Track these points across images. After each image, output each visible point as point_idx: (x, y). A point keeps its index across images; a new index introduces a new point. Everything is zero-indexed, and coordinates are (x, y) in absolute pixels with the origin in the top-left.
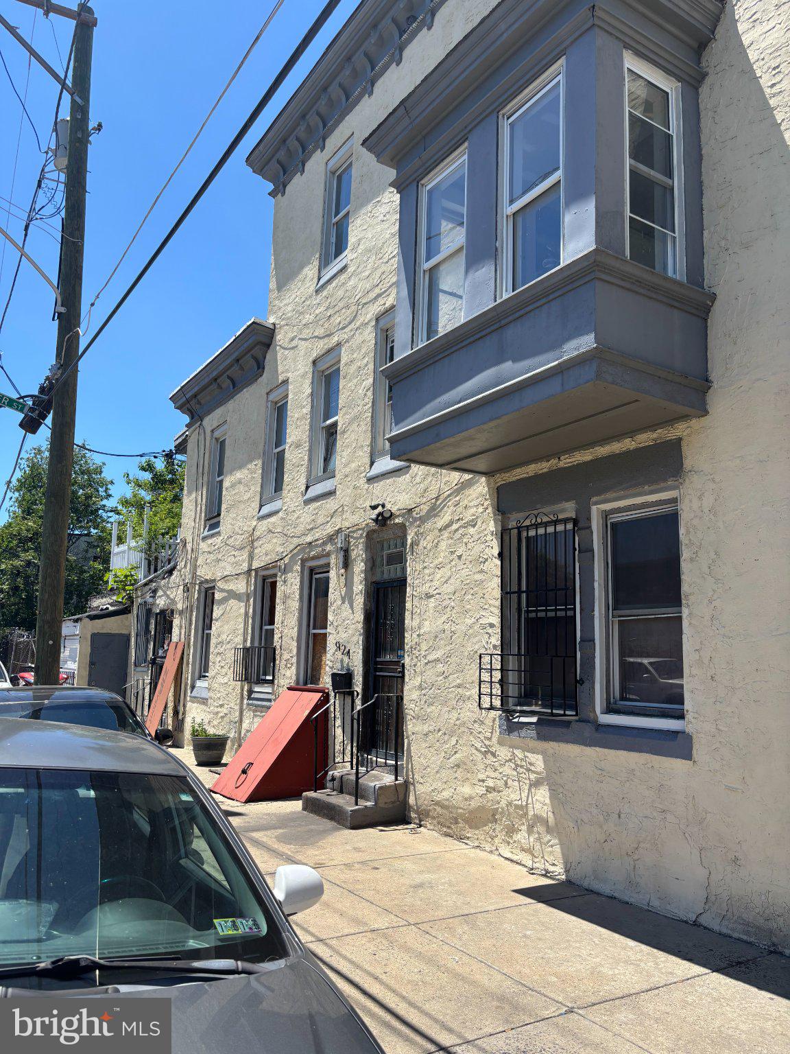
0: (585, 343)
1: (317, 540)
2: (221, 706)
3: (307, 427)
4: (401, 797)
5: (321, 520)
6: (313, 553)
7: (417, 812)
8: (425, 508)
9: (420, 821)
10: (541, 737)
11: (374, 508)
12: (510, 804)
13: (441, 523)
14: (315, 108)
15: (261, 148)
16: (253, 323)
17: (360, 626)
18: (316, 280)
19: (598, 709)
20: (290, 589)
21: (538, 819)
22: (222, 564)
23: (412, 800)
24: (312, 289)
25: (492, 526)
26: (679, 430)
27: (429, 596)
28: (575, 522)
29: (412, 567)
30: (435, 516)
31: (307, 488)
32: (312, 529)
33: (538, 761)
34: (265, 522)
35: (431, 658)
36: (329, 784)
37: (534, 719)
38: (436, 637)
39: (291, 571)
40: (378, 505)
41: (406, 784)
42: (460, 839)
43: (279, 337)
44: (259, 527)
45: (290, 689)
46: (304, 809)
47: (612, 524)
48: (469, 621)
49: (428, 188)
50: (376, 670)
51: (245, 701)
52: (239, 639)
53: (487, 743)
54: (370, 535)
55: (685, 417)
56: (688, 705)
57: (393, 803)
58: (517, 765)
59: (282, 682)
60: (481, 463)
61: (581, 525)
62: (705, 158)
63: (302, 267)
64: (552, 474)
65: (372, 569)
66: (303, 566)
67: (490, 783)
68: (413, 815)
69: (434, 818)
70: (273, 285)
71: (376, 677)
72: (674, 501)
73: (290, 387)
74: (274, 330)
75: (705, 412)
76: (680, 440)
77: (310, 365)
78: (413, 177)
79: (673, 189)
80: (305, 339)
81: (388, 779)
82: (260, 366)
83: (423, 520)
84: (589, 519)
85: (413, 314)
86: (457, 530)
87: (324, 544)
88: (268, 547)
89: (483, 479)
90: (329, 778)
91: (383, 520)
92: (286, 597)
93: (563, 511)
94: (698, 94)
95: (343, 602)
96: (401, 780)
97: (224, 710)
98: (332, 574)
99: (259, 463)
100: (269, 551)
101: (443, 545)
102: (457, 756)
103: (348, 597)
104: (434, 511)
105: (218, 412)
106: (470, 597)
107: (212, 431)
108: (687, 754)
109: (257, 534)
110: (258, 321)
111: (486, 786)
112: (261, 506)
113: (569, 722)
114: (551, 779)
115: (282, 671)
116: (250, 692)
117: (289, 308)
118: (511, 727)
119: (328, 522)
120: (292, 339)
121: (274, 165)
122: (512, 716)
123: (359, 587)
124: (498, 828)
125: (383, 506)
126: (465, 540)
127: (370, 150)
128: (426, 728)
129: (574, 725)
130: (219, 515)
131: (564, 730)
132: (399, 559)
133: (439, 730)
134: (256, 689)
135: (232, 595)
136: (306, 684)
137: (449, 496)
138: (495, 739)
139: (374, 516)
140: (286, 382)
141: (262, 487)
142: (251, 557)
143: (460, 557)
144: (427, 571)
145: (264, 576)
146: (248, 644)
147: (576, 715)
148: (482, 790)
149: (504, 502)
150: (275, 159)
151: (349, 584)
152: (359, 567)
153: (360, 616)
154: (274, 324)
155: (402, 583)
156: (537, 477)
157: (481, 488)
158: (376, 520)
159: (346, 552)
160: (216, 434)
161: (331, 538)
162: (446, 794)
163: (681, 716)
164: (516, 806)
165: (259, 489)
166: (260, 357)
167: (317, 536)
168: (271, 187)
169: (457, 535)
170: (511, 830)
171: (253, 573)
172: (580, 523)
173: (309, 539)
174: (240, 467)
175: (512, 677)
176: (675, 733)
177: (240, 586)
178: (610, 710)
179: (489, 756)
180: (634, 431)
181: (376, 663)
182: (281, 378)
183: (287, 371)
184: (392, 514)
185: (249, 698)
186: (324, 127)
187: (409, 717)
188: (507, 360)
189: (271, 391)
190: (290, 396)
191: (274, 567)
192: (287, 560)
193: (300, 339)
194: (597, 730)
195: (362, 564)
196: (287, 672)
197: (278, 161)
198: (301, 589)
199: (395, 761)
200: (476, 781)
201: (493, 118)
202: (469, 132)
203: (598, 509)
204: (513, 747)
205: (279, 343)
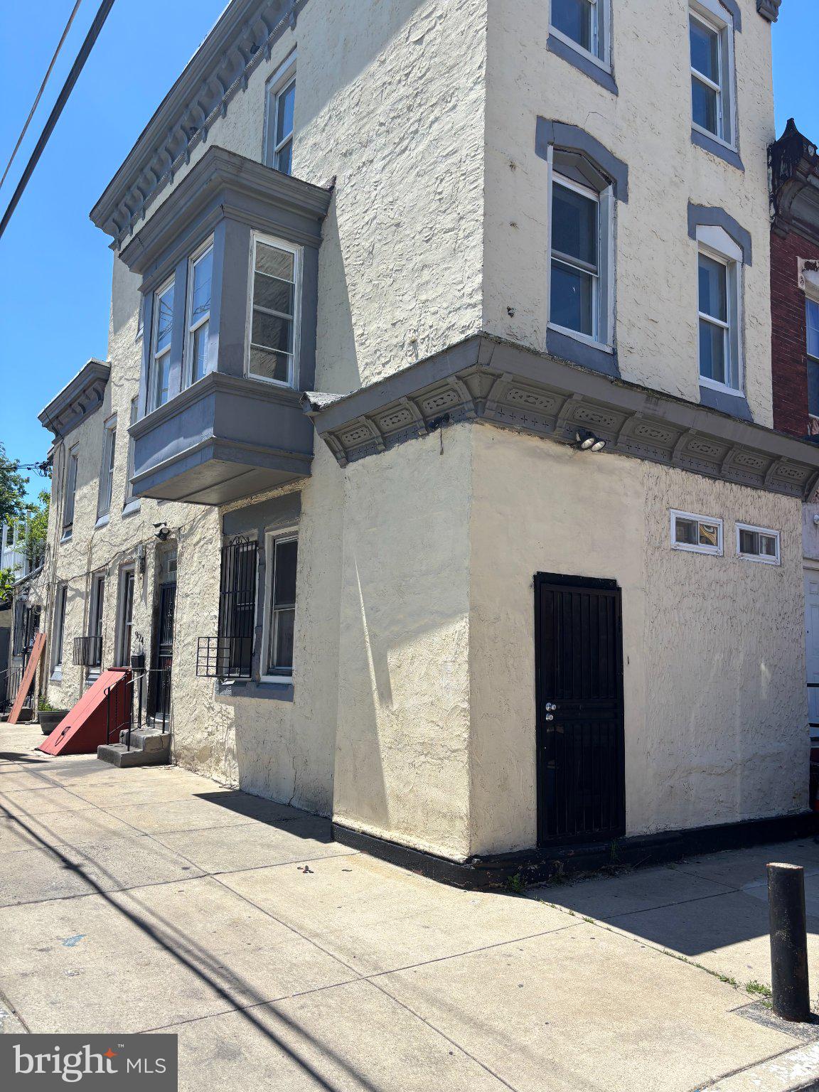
1: (128, 549)
2: (70, 686)
3: (127, 455)
4: (165, 745)
5: (131, 533)
6: (125, 560)
7: (175, 756)
8: (187, 527)
9: (177, 762)
10: (234, 694)
11: (157, 526)
12: (218, 743)
13: (195, 539)
14: (136, 184)
16: (91, 362)
17: (150, 618)
18: (136, 331)
19: (261, 673)
20: (112, 587)
21: (230, 750)
22: (73, 567)
23: (172, 748)
24: (134, 338)
25: (219, 545)
26: (300, 486)
27: (187, 596)
28: (256, 543)
29: (180, 572)
30: (192, 534)
31: (125, 505)
32: (126, 540)
33: (231, 709)
34: (99, 532)
35: (186, 642)
36: (121, 740)
38: (189, 626)
39: (113, 574)
40: (160, 524)
41: (170, 736)
42: (195, 771)
43: (115, 375)
44: (95, 536)
45: (109, 670)
46: (98, 758)
47: (278, 546)
48: (206, 614)
49: (159, 297)
50: (158, 653)
51: (84, 682)
52: (81, 631)
53: (210, 701)
54: (158, 547)
56: (294, 667)
57: (158, 749)
58: (222, 715)
59: (105, 666)
60: (213, 496)
61: (260, 545)
63: (129, 318)
64: (250, 508)
65: (160, 574)
66: (120, 570)
67: (210, 730)
68: (173, 758)
69: (183, 759)
70: (111, 329)
71: (160, 657)
72: (296, 533)
73: (118, 419)
74: (110, 368)
75: (310, 475)
76: (301, 491)
77: (130, 402)
78: (152, 287)
79: (292, 321)
80: (128, 380)
81: (158, 732)
82: (100, 399)
83: (186, 536)
84: (263, 542)
86: (203, 546)
87: (132, 553)
88: (100, 553)
89: (216, 510)
90: (121, 735)
91: (163, 535)
92: (109, 596)
93: (253, 535)
94: (317, 253)
95: (141, 601)
96: (167, 733)
97: (71, 690)
98: (136, 578)
99: (97, 480)
100: (102, 556)
101: (196, 557)
102: (196, 712)
103: (144, 597)
104: (192, 530)
105: (74, 433)
106: (207, 596)
107: (70, 449)
108: (290, 698)
109: (94, 541)
110: (95, 361)
111: (208, 732)
112: (98, 518)
113: (246, 682)
114: (237, 724)
115: (106, 656)
116: (88, 674)
117: (120, 351)
118: (221, 688)
119: (135, 535)
120: (121, 379)
121: (110, 223)
122: (223, 681)
123: (150, 588)
124: (213, 760)
125: (165, 524)
126: (206, 554)
128: (181, 694)
129: (248, 685)
130: (71, 524)
131: (242, 688)
132: (174, 567)
133: (188, 695)
134: (92, 671)
135: (78, 593)
136: (122, 665)
137: (200, 519)
138: (213, 698)
139: (158, 533)
140: (115, 414)
141: (99, 502)
142: (90, 563)
143: (203, 566)
144: (186, 577)
145: (100, 578)
146: (87, 635)
147: (251, 677)
148: (206, 734)
149: (228, 525)
150: (111, 219)
151: (145, 586)
152: (151, 572)
153: (150, 611)
154: (110, 363)
155: (174, 583)
156: (241, 510)
157: (215, 515)
158: (159, 536)
159: (143, 559)
160: (73, 452)
161: (136, 547)
162: (189, 740)
163: (290, 674)
164: (221, 743)
165: (96, 503)
166: (99, 389)
167: (129, 546)
168: (111, 239)
169: (203, 550)
170: (218, 761)
171: (91, 574)
172: (258, 544)
173: (123, 548)
174: (86, 484)
175: (226, 653)
176: (288, 685)
177: (82, 586)
178: (269, 673)
179: (211, 710)
180: (283, 483)
181: (161, 647)
182: (113, 411)
183: (116, 405)
184: (169, 532)
185: (87, 679)
186: (144, 199)
187: (173, 687)
188: (181, 437)
189: (107, 420)
190: (118, 427)
191: (104, 570)
192: (111, 564)
193: (125, 379)
194: (258, 686)
195: (153, 570)
196: (109, 659)
197: (114, 221)
198: (119, 589)
199: (164, 720)
200: (203, 729)
201: (184, 262)
202: (176, 265)
203: (269, 535)
204: (221, 702)
205: (113, 380)
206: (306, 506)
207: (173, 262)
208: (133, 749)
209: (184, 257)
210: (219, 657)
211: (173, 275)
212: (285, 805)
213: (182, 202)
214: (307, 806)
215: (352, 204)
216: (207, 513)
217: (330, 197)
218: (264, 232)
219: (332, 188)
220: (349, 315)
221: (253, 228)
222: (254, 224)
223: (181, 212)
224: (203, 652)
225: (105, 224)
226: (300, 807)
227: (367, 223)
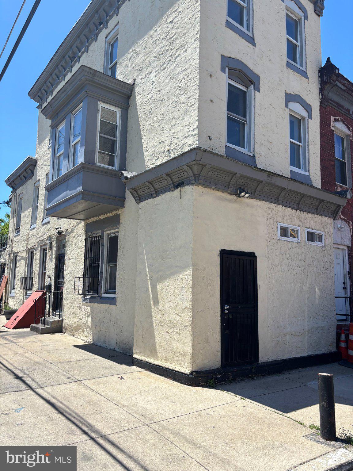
0: (80, 189)
1: (44, 239)
2: (18, 299)
3: (44, 198)
4: (60, 324)
5: (46, 232)
6: (43, 243)
7: (65, 329)
8: (70, 230)
9: (65, 331)
10: (90, 302)
11: (57, 229)
13: (74, 234)
14: (48, 80)
15: (32, 90)
16: (29, 157)
17: (54, 269)
18: (48, 144)
19: (102, 293)
20: (37, 255)
21: (88, 326)
22: (20, 246)
23: (63, 326)
24: (47, 147)
25: (84, 237)
26: (120, 211)
27: (70, 259)
28: (100, 236)
29: (67, 249)
30: (73, 232)
31: (43, 220)
32: (43, 235)
33: (89, 309)
34: (32, 231)
35: (69, 279)
36: (41, 322)
37: (89, 297)
38: (71, 272)
39: (38, 250)
42: (73, 335)
43: (39, 163)
44: (30, 233)
45: (36, 291)
46: (31, 330)
47: (110, 238)
48: (78, 267)
49: (59, 130)
50: (58, 284)
52: (24, 274)
53: (80, 305)
54: (57, 238)
56: (116, 290)
57: (57, 326)
58: (85, 311)
59: (34, 290)
60: (82, 216)
61: (102, 237)
63: (45, 138)
65: (58, 249)
66: (41, 248)
67: (80, 317)
68: (64, 330)
69: (68, 330)
70: (37, 143)
71: (58, 286)
73: (40, 182)
74: (37, 160)
75: (124, 207)
76: (120, 214)
77: (46, 175)
79: (117, 141)
80: (45, 165)
81: (57, 319)
82: (33, 173)
83: (70, 233)
84: (103, 236)
86: (77, 238)
87: (46, 240)
89: (83, 221)
90: (41, 320)
91: (60, 233)
92: (36, 259)
93: (99, 233)
94: (128, 112)
95: (50, 261)
96: (61, 319)
98: (48, 251)
99: (31, 209)
100: (33, 242)
101: (74, 242)
102: (74, 310)
103: (51, 259)
105: (21, 188)
106: (79, 259)
107: (19, 195)
108: (115, 304)
109: (29, 236)
110: (31, 157)
111: (79, 318)
112: (31, 225)
113: (95, 297)
114: (92, 315)
115: (34, 286)
116: (26, 293)
117: (41, 153)
118: (85, 299)
120: (41, 165)
121: (37, 97)
122: (85, 296)
123: (54, 256)
124: (81, 330)
125: (61, 228)
126: (79, 241)
127: (43, 114)
128: (67, 302)
129: (96, 298)
130: (19, 228)
131: (94, 299)
132: (64, 247)
133: (70, 302)
134: (28, 292)
135: (22, 258)
136: (41, 289)
137: (75, 227)
139: (57, 232)
140: (39, 180)
142: (28, 244)
143: (77, 246)
144: (70, 251)
145: (32, 251)
146: (26, 276)
147: (97, 295)
148: (78, 320)
149: (87, 229)
150: (37, 95)
151: (51, 255)
152: (54, 249)
153: (54, 266)
154: (37, 158)
155: (64, 255)
156: (94, 222)
157: (82, 224)
159: (51, 244)
160: (20, 197)
161: (48, 239)
162: (71, 322)
163: (115, 293)
164: (84, 323)
165: (30, 219)
166: (32, 169)
167: (45, 237)
170: (83, 331)
171: (28, 250)
173: (42, 238)
174: (26, 210)
175: (87, 284)
176: (114, 298)
177: (24, 255)
178: (106, 293)
179: (80, 309)
180: (112, 211)
181: (58, 282)
182: (38, 178)
183: (39, 176)
184: (62, 231)
185: (26, 296)
186: (52, 87)
187: (64, 299)
189: (35, 183)
190: (40, 186)
191: (33, 248)
192: (37, 246)
193: (43, 165)
194: (101, 298)
196: (36, 287)
197: (39, 96)
198: (40, 256)
199: (60, 313)
200: (77, 317)
201: (70, 115)
202: (66, 116)
203: (106, 233)
204: (85, 306)
205: (38, 165)
206: (122, 220)
207: (65, 115)
208: (46, 326)
209: (70, 112)
210: (84, 286)
211: (65, 120)
212: (112, 350)
213: (69, 89)
214: (122, 350)
215: (142, 91)
216: (79, 223)
217: (133, 88)
218: (104, 102)
219: (134, 84)
220: (141, 138)
221: (100, 101)
222: (99, 99)
223: (68, 93)
224: (77, 284)
225: (35, 98)
226: (119, 351)
227: (149, 99)
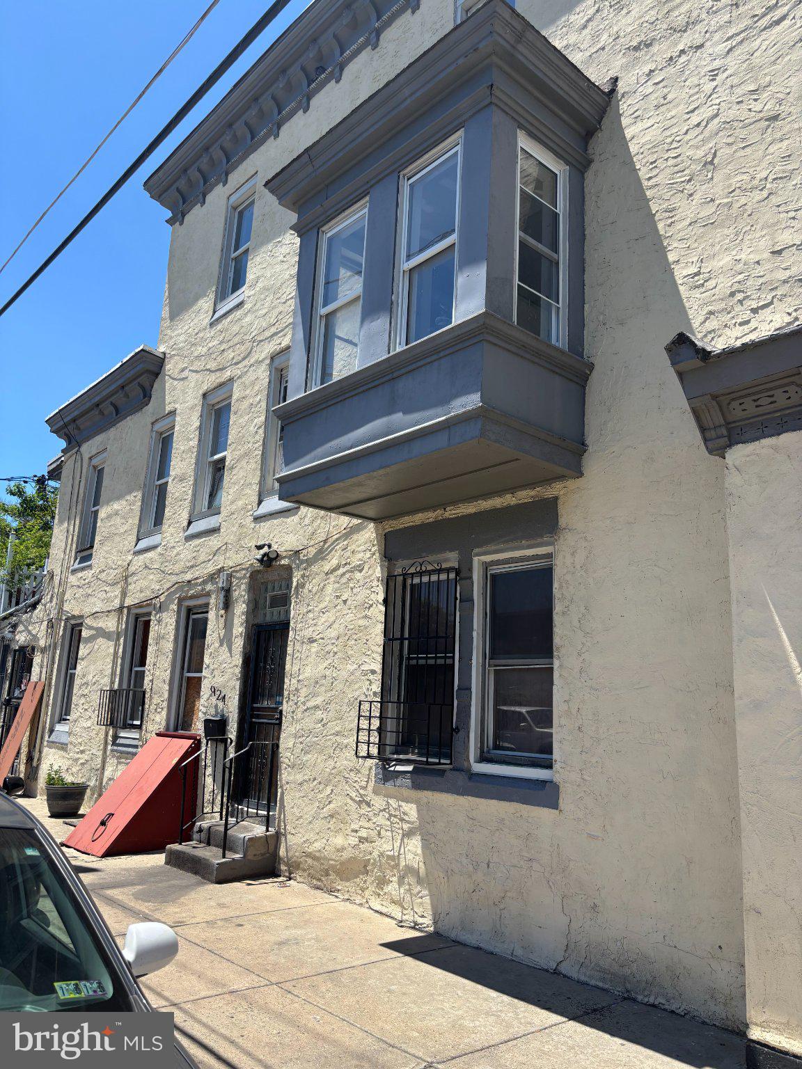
0: (471, 401)
1: (197, 578)
2: (82, 752)
3: (193, 461)
4: (272, 848)
5: (202, 558)
6: (192, 592)
7: (287, 864)
8: (312, 551)
9: (290, 874)
10: (416, 786)
11: (259, 548)
12: (381, 855)
13: (327, 567)
14: (218, 142)
15: (160, 174)
16: (142, 350)
17: (238, 671)
18: (211, 313)
19: (472, 758)
20: (165, 630)
21: (410, 870)
22: (92, 600)
23: (282, 852)
24: (207, 321)
25: (378, 572)
26: (556, 489)
27: (311, 641)
28: (458, 572)
29: (296, 611)
30: (323, 559)
31: (190, 523)
32: (192, 567)
33: (411, 810)
34: (141, 557)
35: (310, 704)
36: (196, 836)
37: (410, 768)
38: (317, 682)
39: (167, 610)
40: (264, 546)
41: (278, 836)
42: (331, 891)
43: (169, 367)
44: (134, 562)
45: (158, 735)
46: (167, 863)
47: (492, 575)
48: (351, 668)
49: (329, 235)
50: (252, 716)
51: (109, 747)
52: (106, 680)
53: (362, 792)
54: (254, 575)
55: (561, 478)
56: (556, 754)
57: (262, 855)
58: (391, 815)
59: (150, 728)
60: (370, 509)
61: (463, 575)
62: (588, 237)
63: (196, 299)
64: (438, 524)
65: (255, 611)
66: (179, 605)
67: (363, 833)
68: (283, 867)
69: (304, 870)
70: (165, 313)
71: (252, 725)
72: (549, 556)
73: (178, 419)
74: (163, 360)
75: (581, 474)
76: (556, 499)
77: (200, 398)
78: (315, 223)
79: (557, 263)
80: (196, 372)
81: (259, 830)
82: (146, 395)
83: (310, 562)
84: (470, 569)
85: (308, 357)
86: (344, 574)
87: (205, 582)
88: (143, 583)
89: (372, 525)
90: (196, 829)
91: (269, 560)
92: (160, 638)
93: (446, 560)
94: (583, 179)
95: (221, 645)
96: (273, 831)
97: (85, 757)
98: (212, 615)
99: (139, 495)
100: (147, 587)
101: (329, 589)
102: (332, 806)
103: (227, 640)
104: (321, 555)
105: (99, 439)
106: (353, 642)
107: (90, 458)
108: (554, 805)
109: (132, 569)
110: (147, 349)
111: (360, 837)
112: (138, 540)
113: (444, 771)
114: (424, 830)
115: (152, 716)
116: (116, 737)
117: (182, 338)
118: (387, 776)
119: (209, 560)
120: (183, 370)
121: (173, 192)
122: (389, 765)
123: (239, 629)
124: (370, 879)
125: (270, 546)
126: (351, 585)
127: (272, 192)
128: (299, 778)
129: (448, 774)
130: (92, 547)
131: (439, 779)
132: (285, 602)
133: (315, 779)
134: (122, 734)
135: (101, 633)
137: (337, 540)
138: (370, 788)
139: (259, 557)
140: (173, 413)
141: (140, 520)
142: (124, 594)
143: (345, 602)
144: (311, 615)
145: (142, 614)
146: (116, 687)
147: (451, 764)
148: (355, 841)
149: (391, 549)
150: (174, 187)
151: (228, 626)
152: (240, 609)
153: (238, 660)
154: (165, 352)
155: (284, 627)
156: (423, 527)
157: (369, 534)
158: (261, 561)
159: (227, 592)
160: (95, 462)
161: (212, 578)
162: (317, 845)
163: (549, 766)
164: (388, 857)
165: (137, 522)
166: (147, 385)
167: (197, 574)
168: (169, 214)
169: (344, 580)
170: (382, 882)
171: (125, 611)
172: (462, 573)
173: (188, 577)
174: (119, 498)
175: (391, 725)
176: (543, 783)
177: (110, 624)
178: (483, 758)
179: (364, 806)
180: (515, 488)
181: (253, 709)
182: (168, 409)
183: (174, 402)
184: (279, 555)
185: (114, 744)
186: (228, 162)
187: (284, 766)
188: (399, 411)
189: (157, 420)
190: (177, 428)
191: (148, 605)
192: (162, 598)
193: (190, 370)
194: (470, 778)
195: (244, 605)
196: (157, 716)
197: (178, 190)
198: (177, 629)
199: (268, 812)
200: (349, 832)
202: (371, 187)
203: (476, 561)
204: (388, 796)
205: (167, 373)
207: (366, 183)
208: (231, 856)
210: (380, 730)
211: (367, 198)
212: (547, 971)
216: (351, 532)
217: (608, 103)
218: (531, 135)
219: (613, 91)
221: (521, 127)
222: (522, 121)
225: (164, 195)
